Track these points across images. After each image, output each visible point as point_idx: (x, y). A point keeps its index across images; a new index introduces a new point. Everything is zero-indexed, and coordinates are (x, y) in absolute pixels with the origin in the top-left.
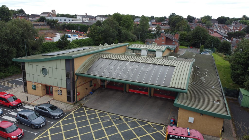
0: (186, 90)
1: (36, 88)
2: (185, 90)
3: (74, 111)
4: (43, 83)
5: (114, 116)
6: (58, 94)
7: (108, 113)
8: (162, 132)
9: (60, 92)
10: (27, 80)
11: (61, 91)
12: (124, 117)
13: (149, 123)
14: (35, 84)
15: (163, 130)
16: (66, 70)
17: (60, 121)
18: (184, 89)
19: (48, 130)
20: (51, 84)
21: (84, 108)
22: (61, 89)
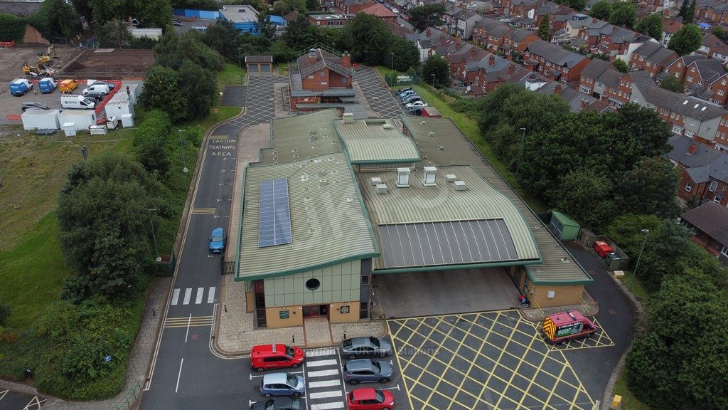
0: (541, 260)
1: (291, 314)
2: (539, 259)
3: (390, 333)
4: (308, 302)
5: (448, 318)
6: (341, 313)
7: (435, 317)
8: (522, 320)
9: (345, 310)
10: (266, 306)
11: (349, 307)
12: (462, 315)
13: (499, 313)
14: (288, 309)
15: (521, 317)
16: (361, 273)
17: (398, 357)
18: (538, 257)
19: (403, 376)
20: (325, 302)
21: (395, 320)
22: (348, 304)
